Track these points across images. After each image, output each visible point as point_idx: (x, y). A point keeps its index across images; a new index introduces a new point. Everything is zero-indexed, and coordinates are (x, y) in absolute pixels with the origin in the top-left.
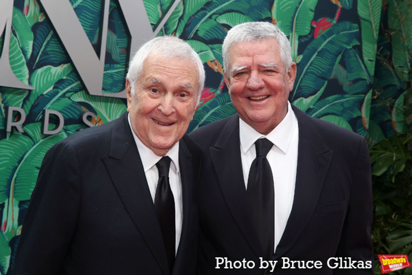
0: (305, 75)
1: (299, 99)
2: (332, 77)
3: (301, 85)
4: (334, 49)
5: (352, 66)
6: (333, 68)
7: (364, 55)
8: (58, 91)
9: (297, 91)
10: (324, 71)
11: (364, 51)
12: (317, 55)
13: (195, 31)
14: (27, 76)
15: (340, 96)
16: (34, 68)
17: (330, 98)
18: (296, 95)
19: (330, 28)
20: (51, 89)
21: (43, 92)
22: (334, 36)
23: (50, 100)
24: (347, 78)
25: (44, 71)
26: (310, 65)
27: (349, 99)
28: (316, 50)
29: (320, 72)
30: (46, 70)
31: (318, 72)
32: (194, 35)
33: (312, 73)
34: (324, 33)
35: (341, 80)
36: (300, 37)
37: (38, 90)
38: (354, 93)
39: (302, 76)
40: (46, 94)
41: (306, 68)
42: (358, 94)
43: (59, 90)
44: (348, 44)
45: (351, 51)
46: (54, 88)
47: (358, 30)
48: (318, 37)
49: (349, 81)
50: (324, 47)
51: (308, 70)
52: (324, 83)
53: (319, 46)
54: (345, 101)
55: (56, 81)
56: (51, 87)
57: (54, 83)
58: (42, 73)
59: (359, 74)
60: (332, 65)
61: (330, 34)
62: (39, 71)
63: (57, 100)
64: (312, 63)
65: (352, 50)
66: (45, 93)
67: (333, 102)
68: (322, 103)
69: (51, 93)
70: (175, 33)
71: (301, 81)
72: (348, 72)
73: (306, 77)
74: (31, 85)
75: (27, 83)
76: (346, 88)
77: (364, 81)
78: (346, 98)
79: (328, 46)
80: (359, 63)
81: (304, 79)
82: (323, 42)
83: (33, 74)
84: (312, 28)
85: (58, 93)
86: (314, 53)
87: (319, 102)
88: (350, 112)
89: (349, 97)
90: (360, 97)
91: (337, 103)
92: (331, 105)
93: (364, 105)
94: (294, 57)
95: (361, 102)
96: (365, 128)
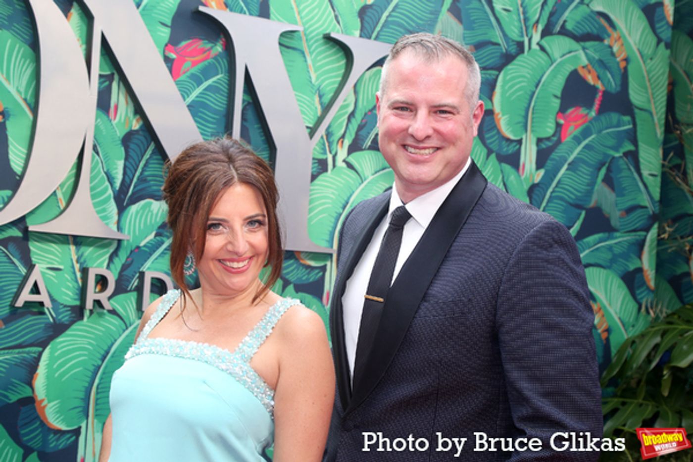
0: (549, 201)
2: (592, 204)
4: (593, 158)
5: (624, 186)
6: (593, 189)
7: (642, 167)
8: (162, 239)
10: (579, 194)
11: (641, 160)
12: (568, 169)
13: (373, 136)
14: (116, 218)
15: (606, 235)
16: (125, 204)
17: (591, 239)
19: (587, 124)
20: (152, 236)
21: (140, 243)
22: (593, 136)
23: (151, 255)
24: (617, 205)
25: (141, 208)
26: (556, 186)
27: (621, 239)
28: (566, 161)
29: (573, 197)
30: (143, 208)
31: (569, 197)
32: (372, 142)
33: (562, 199)
34: (577, 132)
35: (607, 209)
36: (539, 141)
37: (131, 240)
38: (630, 229)
40: (145, 246)
41: (550, 190)
42: (634, 231)
43: (165, 239)
44: (616, 149)
45: (621, 162)
46: (157, 235)
47: (631, 126)
48: (568, 139)
49: (619, 210)
50: (579, 156)
51: (554, 194)
52: (580, 214)
53: (570, 153)
54: (615, 244)
55: (159, 224)
56: (151, 233)
57: (156, 227)
58: (137, 213)
59: (635, 199)
60: (592, 184)
61: (586, 133)
62: (134, 208)
63: (162, 255)
64: (559, 182)
65: (623, 160)
66: (142, 244)
67: (595, 244)
69: (151, 244)
70: (341, 140)
72: (618, 196)
73: (550, 204)
74: (122, 232)
75: (115, 228)
76: (614, 222)
77: (644, 209)
78: (616, 238)
79: (584, 153)
80: (634, 179)
82: (576, 148)
83: (125, 214)
84: (558, 125)
85: (162, 243)
86: (563, 165)
88: (624, 261)
89: (620, 237)
90: (639, 236)
91: (602, 247)
92: (592, 251)
93: (646, 249)
94: (531, 171)
95: (641, 245)
96: (648, 288)
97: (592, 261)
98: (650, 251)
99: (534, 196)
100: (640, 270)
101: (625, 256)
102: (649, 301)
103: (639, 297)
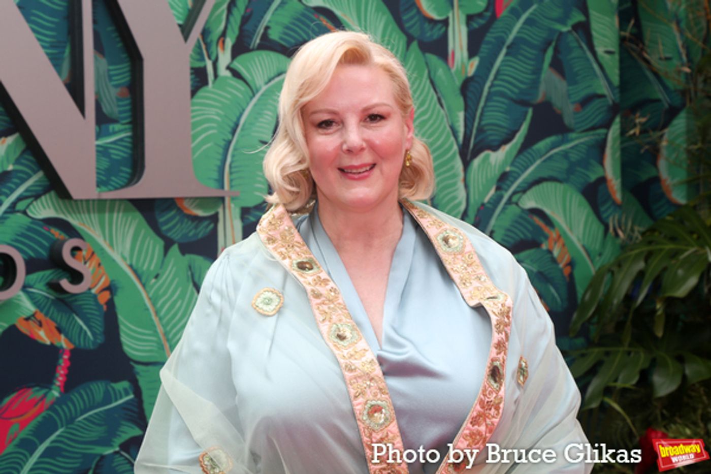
0: (487, 100)
1: (482, 155)
2: (540, 98)
3: (483, 123)
4: (536, 36)
5: (576, 70)
6: (539, 78)
7: (596, 43)
9: (476, 138)
11: (594, 34)
12: (507, 54)
15: (560, 137)
17: (541, 145)
18: (475, 145)
22: (534, 7)
26: (495, 79)
27: (577, 141)
29: (517, 91)
31: (511, 91)
33: (502, 94)
34: (514, 3)
35: (558, 103)
38: (587, 127)
39: (482, 104)
41: (488, 84)
42: (593, 128)
45: (570, 38)
49: (573, 103)
50: (519, 35)
51: (493, 90)
52: (526, 113)
53: (508, 32)
54: (572, 148)
59: (590, 86)
60: (538, 71)
65: (572, 34)
67: (547, 152)
68: (527, 158)
71: (482, 114)
72: (570, 84)
73: (489, 104)
76: (568, 120)
77: (603, 99)
78: (572, 140)
79: (524, 31)
80: (588, 60)
81: (486, 109)
82: (514, 25)
86: (501, 49)
87: (521, 156)
88: (583, 170)
89: (576, 138)
90: (599, 135)
91: (556, 154)
92: (545, 161)
93: (608, 151)
94: (462, 63)
95: (601, 146)
96: (614, 203)
97: (545, 174)
98: (613, 154)
99: (469, 95)
100: (603, 180)
101: (584, 163)
102: (616, 218)
103: (604, 216)
